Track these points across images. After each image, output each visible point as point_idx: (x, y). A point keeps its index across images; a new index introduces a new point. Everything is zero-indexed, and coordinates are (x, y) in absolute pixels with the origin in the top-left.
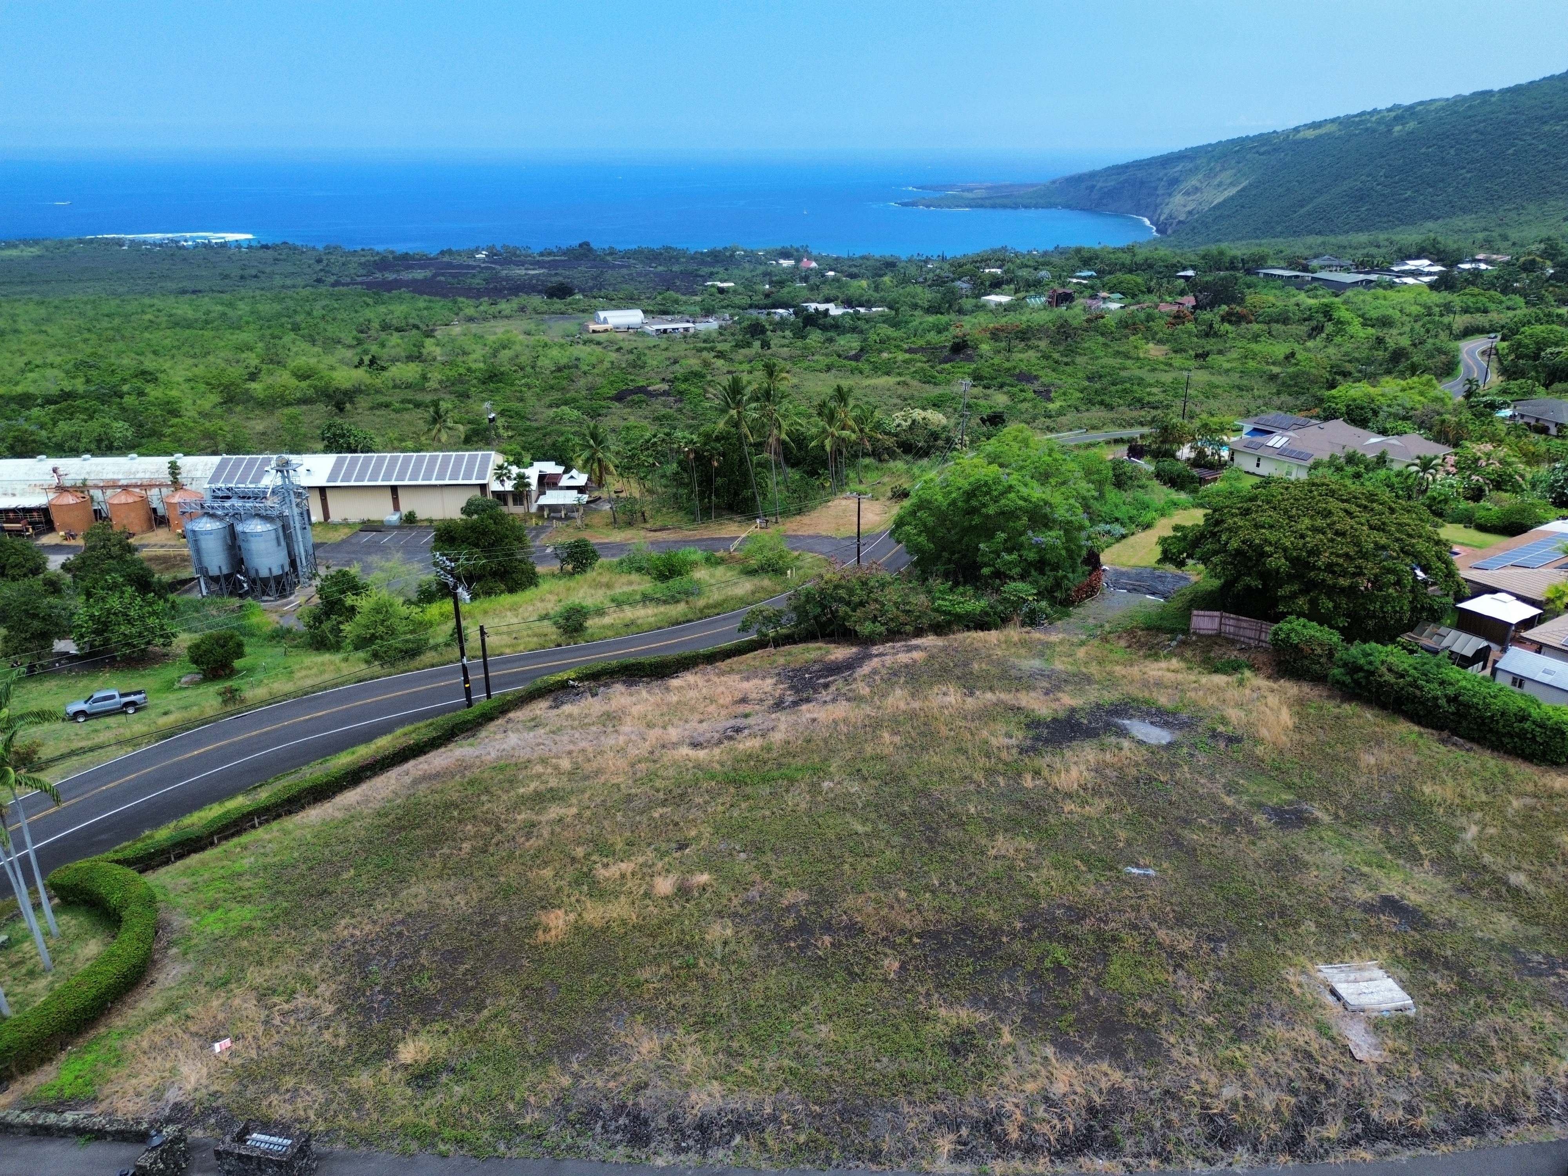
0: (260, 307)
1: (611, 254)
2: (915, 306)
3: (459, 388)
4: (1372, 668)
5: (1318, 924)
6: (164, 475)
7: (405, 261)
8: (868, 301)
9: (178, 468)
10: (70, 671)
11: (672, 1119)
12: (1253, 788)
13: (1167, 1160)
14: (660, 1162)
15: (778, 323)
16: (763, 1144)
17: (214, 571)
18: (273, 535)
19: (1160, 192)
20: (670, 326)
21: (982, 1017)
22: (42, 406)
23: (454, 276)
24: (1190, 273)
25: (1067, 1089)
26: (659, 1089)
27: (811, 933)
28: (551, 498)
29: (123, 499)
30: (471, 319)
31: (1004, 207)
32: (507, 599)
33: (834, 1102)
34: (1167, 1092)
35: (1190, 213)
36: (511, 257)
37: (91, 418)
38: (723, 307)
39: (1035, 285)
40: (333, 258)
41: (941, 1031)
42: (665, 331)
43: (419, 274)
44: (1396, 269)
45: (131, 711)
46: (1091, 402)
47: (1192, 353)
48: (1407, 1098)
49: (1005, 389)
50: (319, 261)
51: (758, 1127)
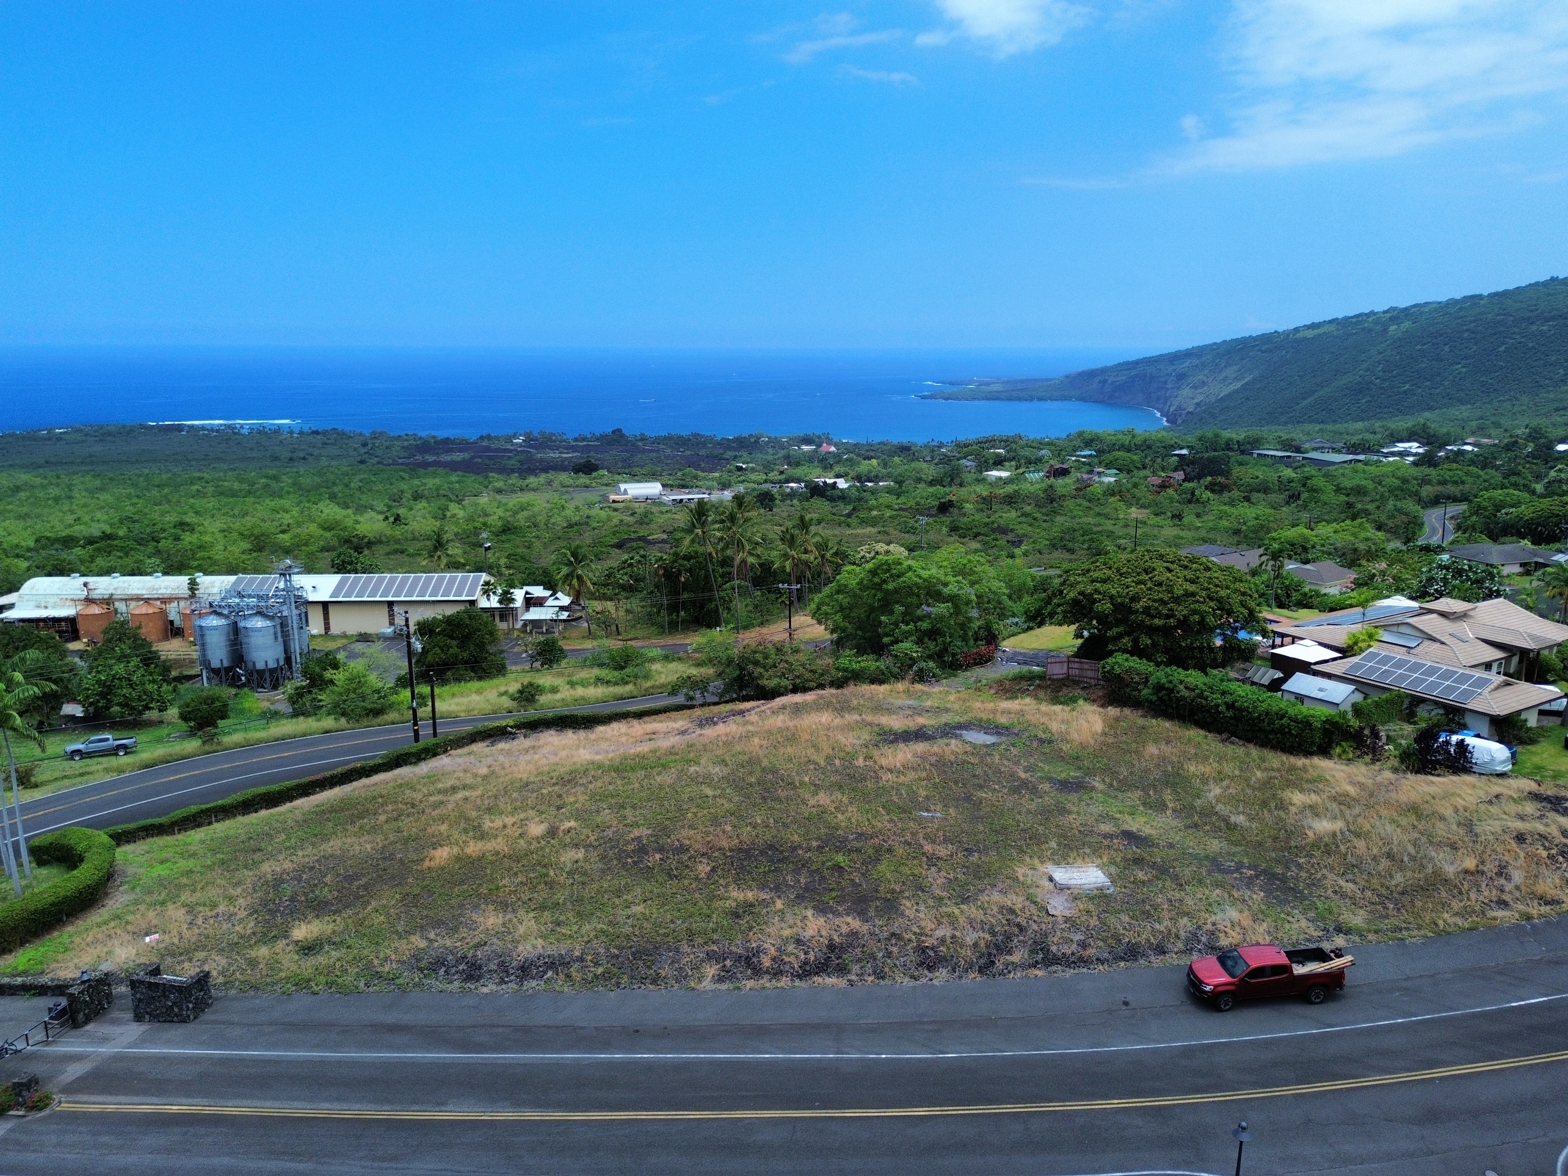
0: (302, 480)
1: (642, 440)
2: (919, 480)
3: (473, 539)
4: (1171, 686)
5: (1059, 845)
6: (185, 591)
7: (446, 445)
8: (877, 476)
9: (197, 584)
10: (74, 730)
11: (502, 964)
12: (1047, 768)
13: (883, 978)
14: (485, 990)
15: (789, 495)
16: (568, 976)
17: (216, 664)
18: (272, 631)
19: (1169, 386)
20: (685, 497)
21: (763, 896)
22: (84, 547)
23: (490, 458)
24: (1184, 452)
25: (815, 934)
26: (497, 944)
27: (647, 853)
28: (535, 614)
29: (144, 609)
30: (499, 491)
31: (1020, 399)
32: (475, 685)
33: (631, 947)
34: (893, 934)
35: (1198, 405)
36: (546, 442)
37: (127, 555)
38: (739, 482)
39: (1034, 462)
40: (377, 443)
41: (730, 904)
42: (681, 500)
43: (458, 457)
44: (1385, 451)
45: (121, 754)
46: (1054, 546)
47: (1169, 514)
48: (1082, 938)
49: (980, 538)
50: (365, 445)
51: (567, 965)
